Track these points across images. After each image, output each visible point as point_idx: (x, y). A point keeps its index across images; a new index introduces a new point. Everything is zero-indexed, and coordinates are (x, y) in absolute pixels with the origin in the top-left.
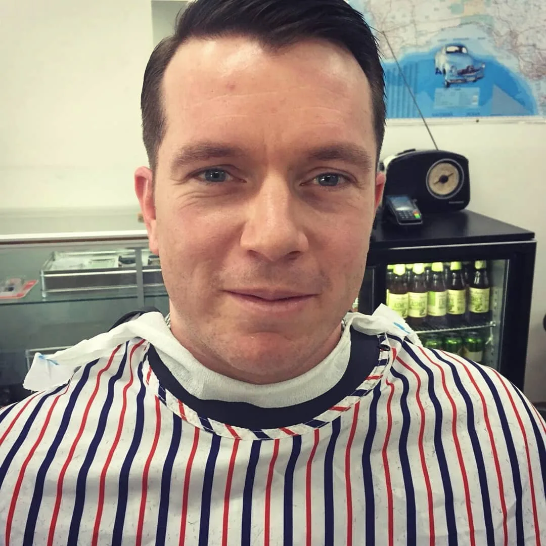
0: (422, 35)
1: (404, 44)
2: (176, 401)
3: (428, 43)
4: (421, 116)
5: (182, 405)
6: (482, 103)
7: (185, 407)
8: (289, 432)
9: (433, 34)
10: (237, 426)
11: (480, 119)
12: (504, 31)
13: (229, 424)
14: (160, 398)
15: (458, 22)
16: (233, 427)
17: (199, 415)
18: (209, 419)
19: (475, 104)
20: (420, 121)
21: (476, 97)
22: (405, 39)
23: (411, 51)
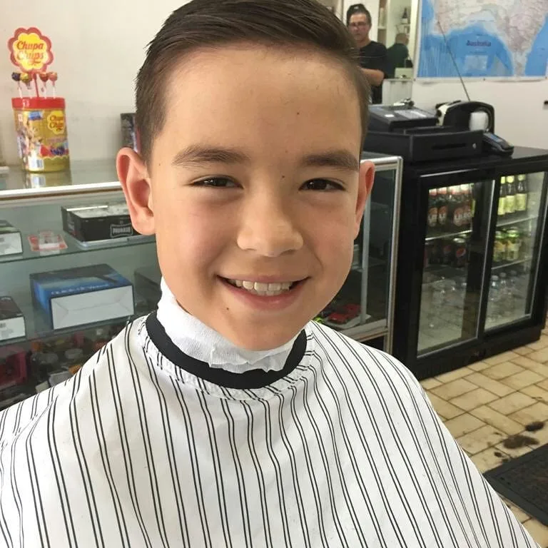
0: (461, 16)
1: (451, 22)
3: (464, 22)
4: (460, 76)
6: (488, 66)
9: (467, 17)
11: (486, 78)
12: (503, 16)
15: (480, 9)
19: (484, 68)
20: (458, 79)
21: (485, 63)
22: (452, 19)
23: (455, 28)
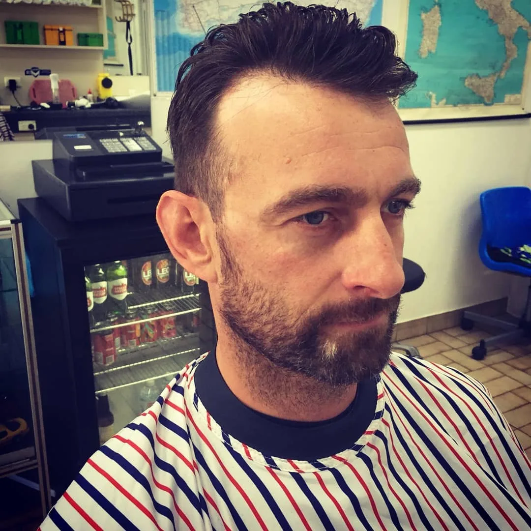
0: (224, 10)
1: (208, 18)
2: (285, 461)
3: (230, 18)
5: (292, 462)
7: (296, 462)
8: (370, 433)
9: (234, 10)
10: (339, 453)
13: (333, 454)
14: (271, 467)
16: (338, 455)
17: (309, 462)
18: (318, 460)
22: (209, 13)
